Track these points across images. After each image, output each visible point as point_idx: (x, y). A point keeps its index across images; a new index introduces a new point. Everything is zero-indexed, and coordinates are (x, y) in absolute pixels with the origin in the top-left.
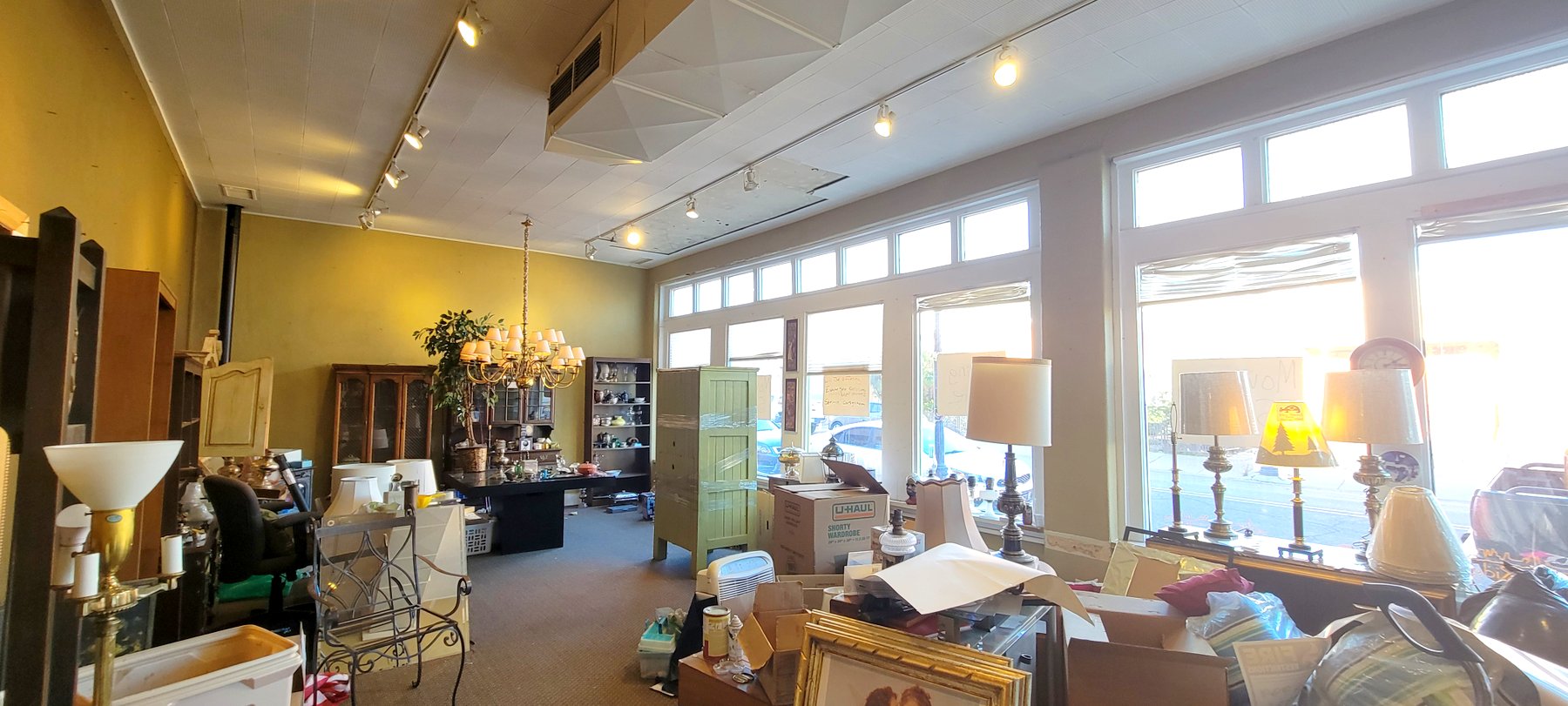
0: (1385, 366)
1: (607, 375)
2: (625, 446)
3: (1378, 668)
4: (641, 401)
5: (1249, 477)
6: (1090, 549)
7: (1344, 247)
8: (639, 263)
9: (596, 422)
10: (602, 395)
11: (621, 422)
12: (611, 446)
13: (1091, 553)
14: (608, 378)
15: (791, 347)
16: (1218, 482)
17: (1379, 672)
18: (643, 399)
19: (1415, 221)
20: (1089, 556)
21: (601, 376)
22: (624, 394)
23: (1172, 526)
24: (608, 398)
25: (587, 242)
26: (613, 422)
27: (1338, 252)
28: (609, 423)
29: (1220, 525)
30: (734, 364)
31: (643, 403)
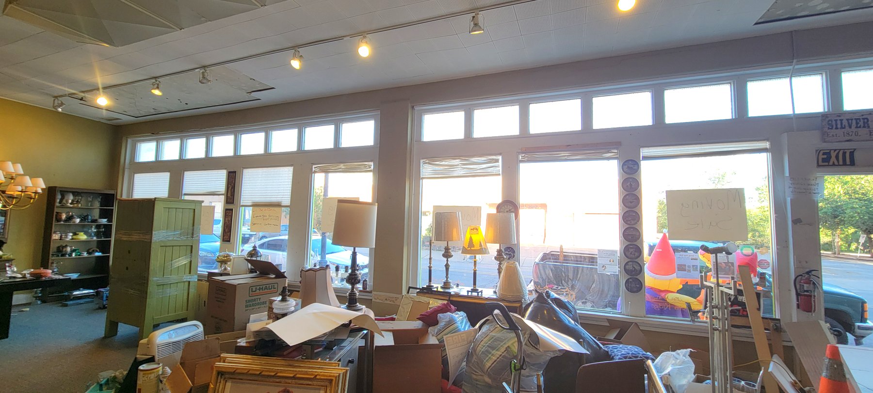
0: (507, 212)
1: (70, 201)
2: (85, 254)
3: (493, 338)
4: (104, 221)
5: (465, 261)
6: (393, 299)
7: (497, 161)
8: (109, 120)
9: (56, 236)
10: (64, 216)
11: (83, 237)
12: (70, 255)
13: (393, 301)
14: (71, 204)
15: (230, 188)
16: (447, 263)
17: (493, 339)
18: (106, 220)
19: (519, 153)
20: (393, 303)
21: (64, 201)
22: (87, 216)
23: (427, 284)
24: (70, 218)
25: (56, 97)
26: (74, 237)
27: (495, 162)
28: (70, 237)
29: (447, 282)
30: (186, 198)
31: (106, 223)
